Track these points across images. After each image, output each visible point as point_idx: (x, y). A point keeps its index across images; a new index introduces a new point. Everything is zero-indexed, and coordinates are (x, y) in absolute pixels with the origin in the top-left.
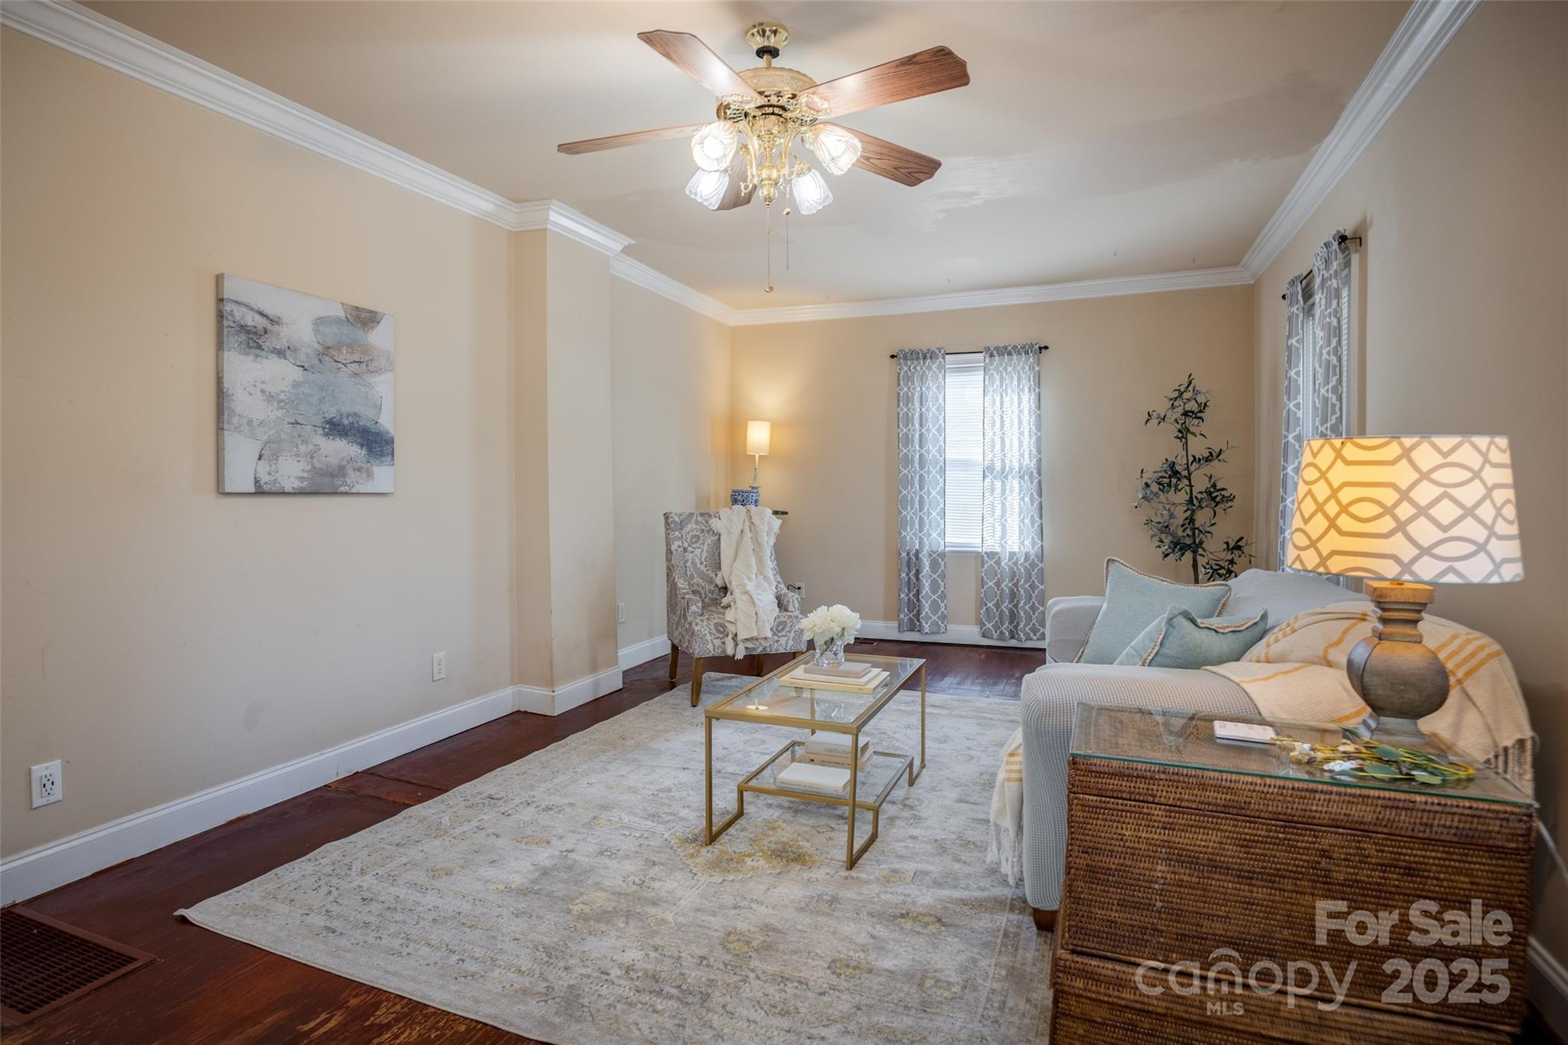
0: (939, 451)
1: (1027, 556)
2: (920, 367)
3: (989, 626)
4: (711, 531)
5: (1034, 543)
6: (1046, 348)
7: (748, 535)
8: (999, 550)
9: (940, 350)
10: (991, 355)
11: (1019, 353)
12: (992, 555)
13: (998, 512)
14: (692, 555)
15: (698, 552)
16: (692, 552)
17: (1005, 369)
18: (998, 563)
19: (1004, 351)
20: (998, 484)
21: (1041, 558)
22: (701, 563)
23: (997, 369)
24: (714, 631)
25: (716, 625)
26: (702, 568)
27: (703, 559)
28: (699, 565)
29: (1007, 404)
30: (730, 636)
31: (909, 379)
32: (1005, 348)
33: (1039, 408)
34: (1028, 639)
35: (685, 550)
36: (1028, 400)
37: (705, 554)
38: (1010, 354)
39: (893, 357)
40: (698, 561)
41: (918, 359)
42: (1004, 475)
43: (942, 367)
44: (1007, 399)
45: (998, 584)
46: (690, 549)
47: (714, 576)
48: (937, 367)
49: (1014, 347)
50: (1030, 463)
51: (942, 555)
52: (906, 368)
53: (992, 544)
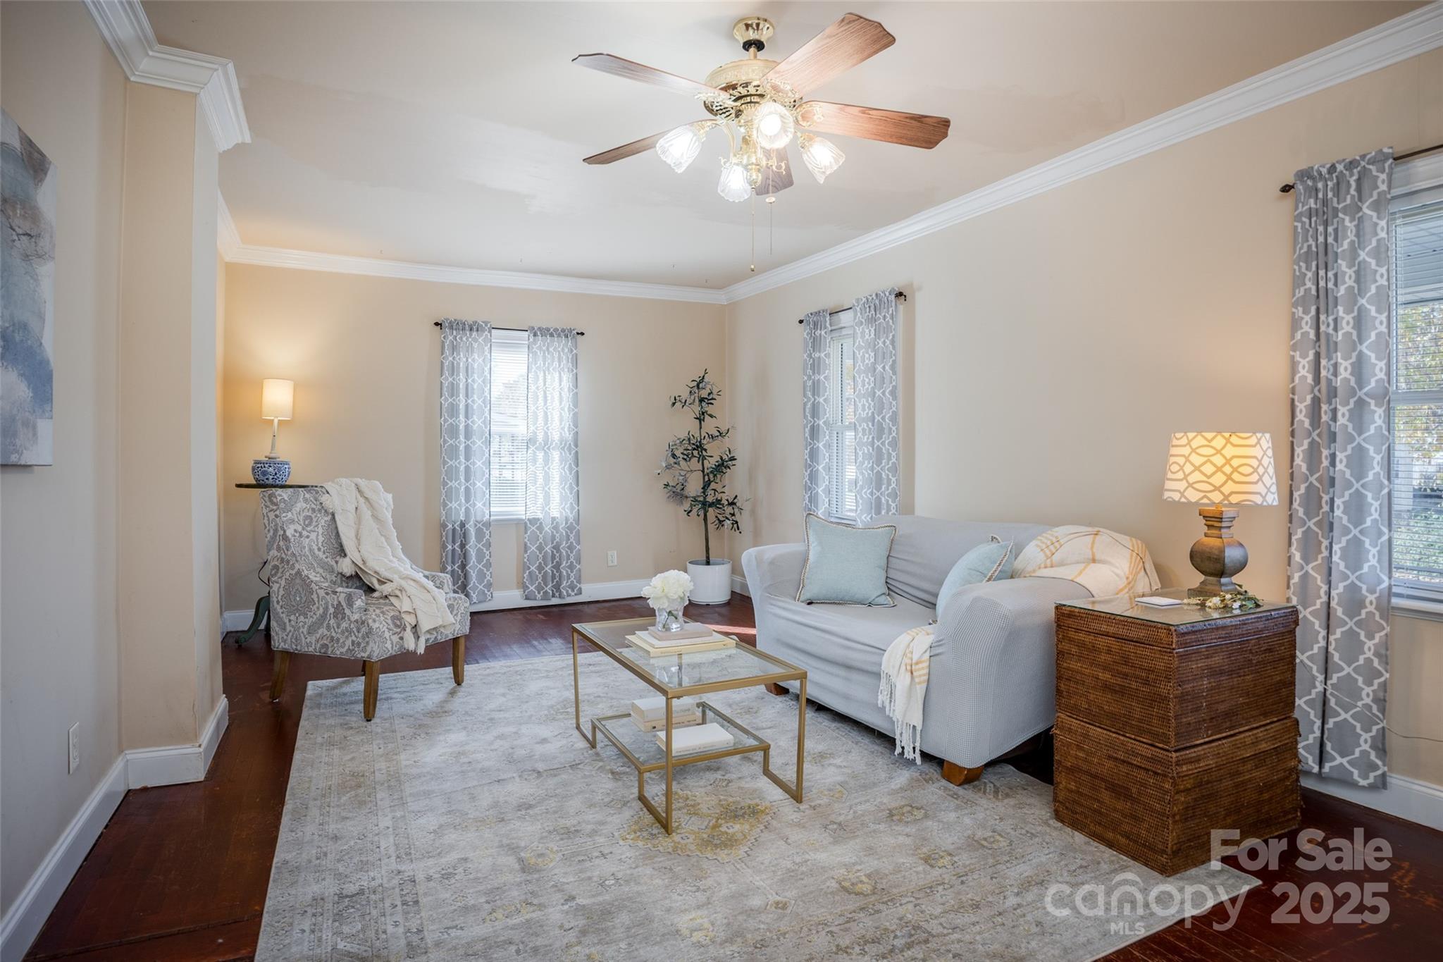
0: (484, 422)
1: (567, 519)
2: (465, 339)
3: (532, 588)
4: (323, 509)
5: (572, 509)
6: (582, 334)
7: (367, 513)
8: (540, 515)
9: (486, 323)
10: (535, 335)
11: (559, 336)
12: (534, 521)
13: (540, 481)
14: (307, 540)
15: (313, 536)
16: (308, 537)
17: (548, 349)
18: (540, 528)
19: (546, 332)
20: (540, 455)
21: (578, 520)
22: (319, 549)
23: (540, 348)
24: (392, 626)
25: (393, 618)
26: (321, 554)
27: (320, 545)
28: (316, 551)
29: (548, 381)
30: (409, 629)
31: (454, 348)
32: (548, 330)
33: (577, 387)
34: (569, 595)
35: (301, 536)
36: (567, 378)
37: (321, 539)
38: (552, 335)
39: (437, 324)
40: (315, 548)
41: (463, 329)
42: (546, 446)
43: (488, 341)
44: (549, 377)
45: (540, 548)
46: (305, 533)
47: (333, 563)
48: (484, 340)
49: (556, 330)
50: (569, 436)
51: (488, 524)
52: (451, 338)
53: (535, 511)
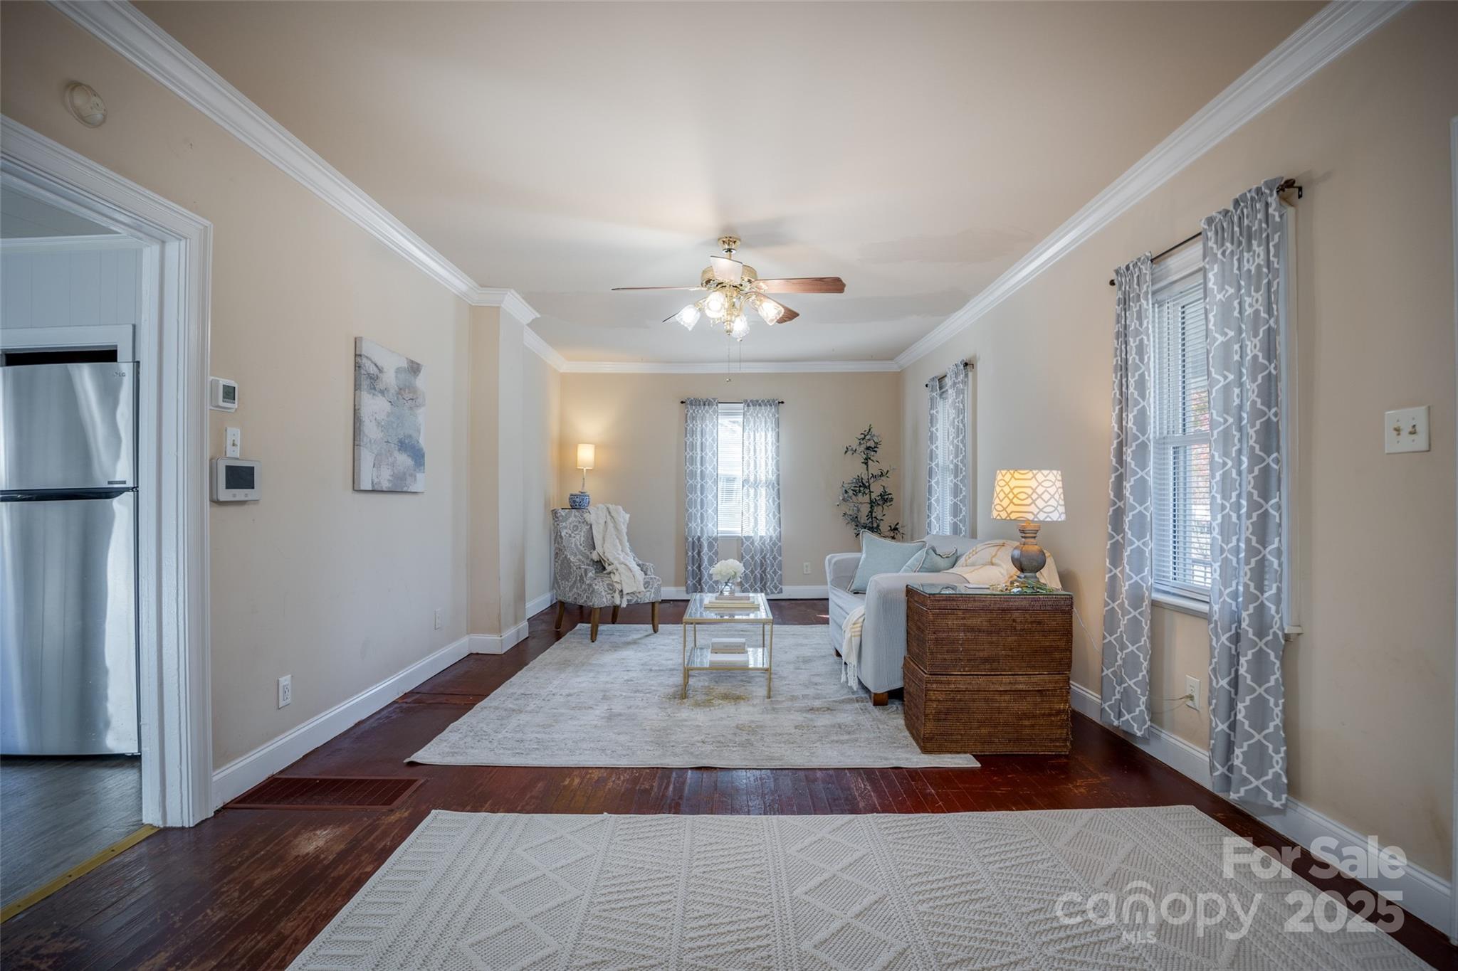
0: (713, 468)
1: (771, 538)
2: (702, 411)
3: (747, 586)
4: (585, 522)
5: (775, 530)
6: (783, 402)
8: (752, 535)
9: (715, 400)
10: (748, 406)
11: (766, 405)
12: (748, 538)
13: (752, 510)
15: (578, 537)
16: (575, 537)
17: (757, 415)
18: (752, 543)
19: (756, 403)
20: (752, 491)
21: (779, 538)
23: (751, 415)
26: (581, 548)
27: (581, 542)
28: (579, 545)
29: (757, 438)
31: (694, 418)
32: (757, 401)
33: (778, 442)
34: (773, 593)
35: (570, 536)
36: (771, 436)
37: (582, 539)
38: (760, 405)
39: (683, 403)
40: (579, 543)
41: (700, 406)
42: (756, 485)
43: (716, 412)
44: (757, 435)
45: (752, 558)
46: (573, 535)
47: (589, 553)
48: (713, 411)
49: (763, 401)
50: (772, 477)
51: (716, 539)
52: (692, 412)
53: (748, 532)
